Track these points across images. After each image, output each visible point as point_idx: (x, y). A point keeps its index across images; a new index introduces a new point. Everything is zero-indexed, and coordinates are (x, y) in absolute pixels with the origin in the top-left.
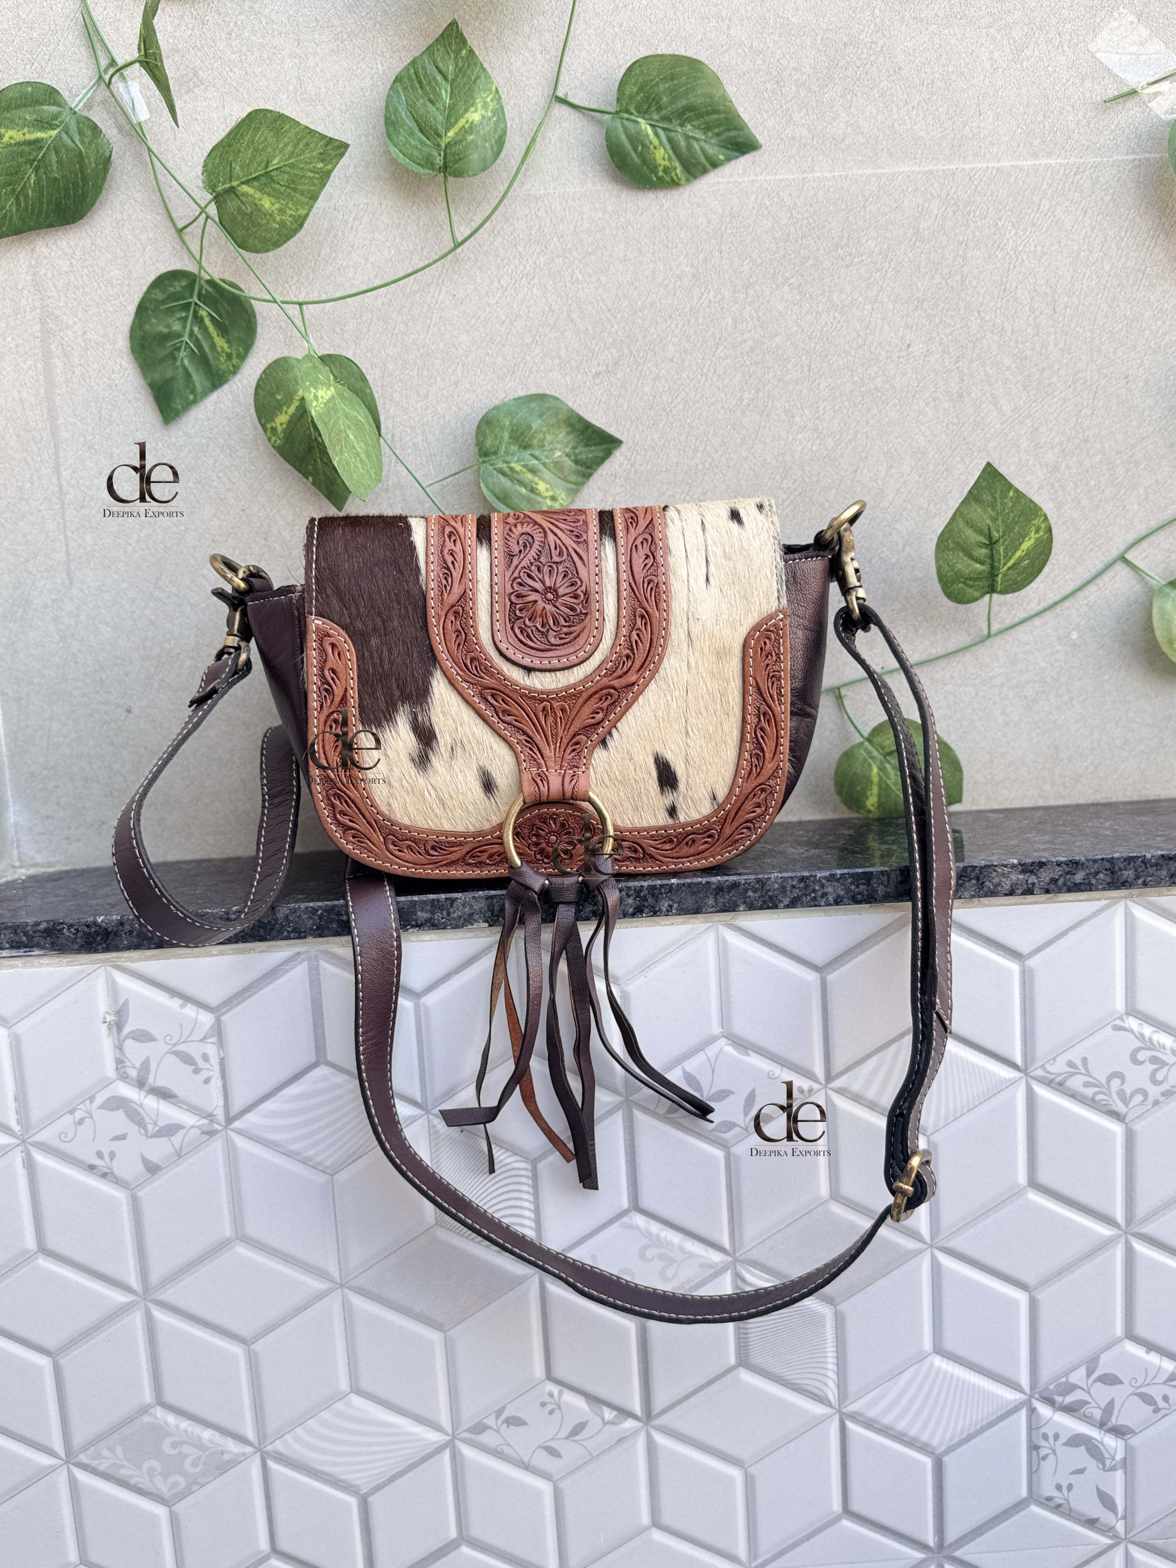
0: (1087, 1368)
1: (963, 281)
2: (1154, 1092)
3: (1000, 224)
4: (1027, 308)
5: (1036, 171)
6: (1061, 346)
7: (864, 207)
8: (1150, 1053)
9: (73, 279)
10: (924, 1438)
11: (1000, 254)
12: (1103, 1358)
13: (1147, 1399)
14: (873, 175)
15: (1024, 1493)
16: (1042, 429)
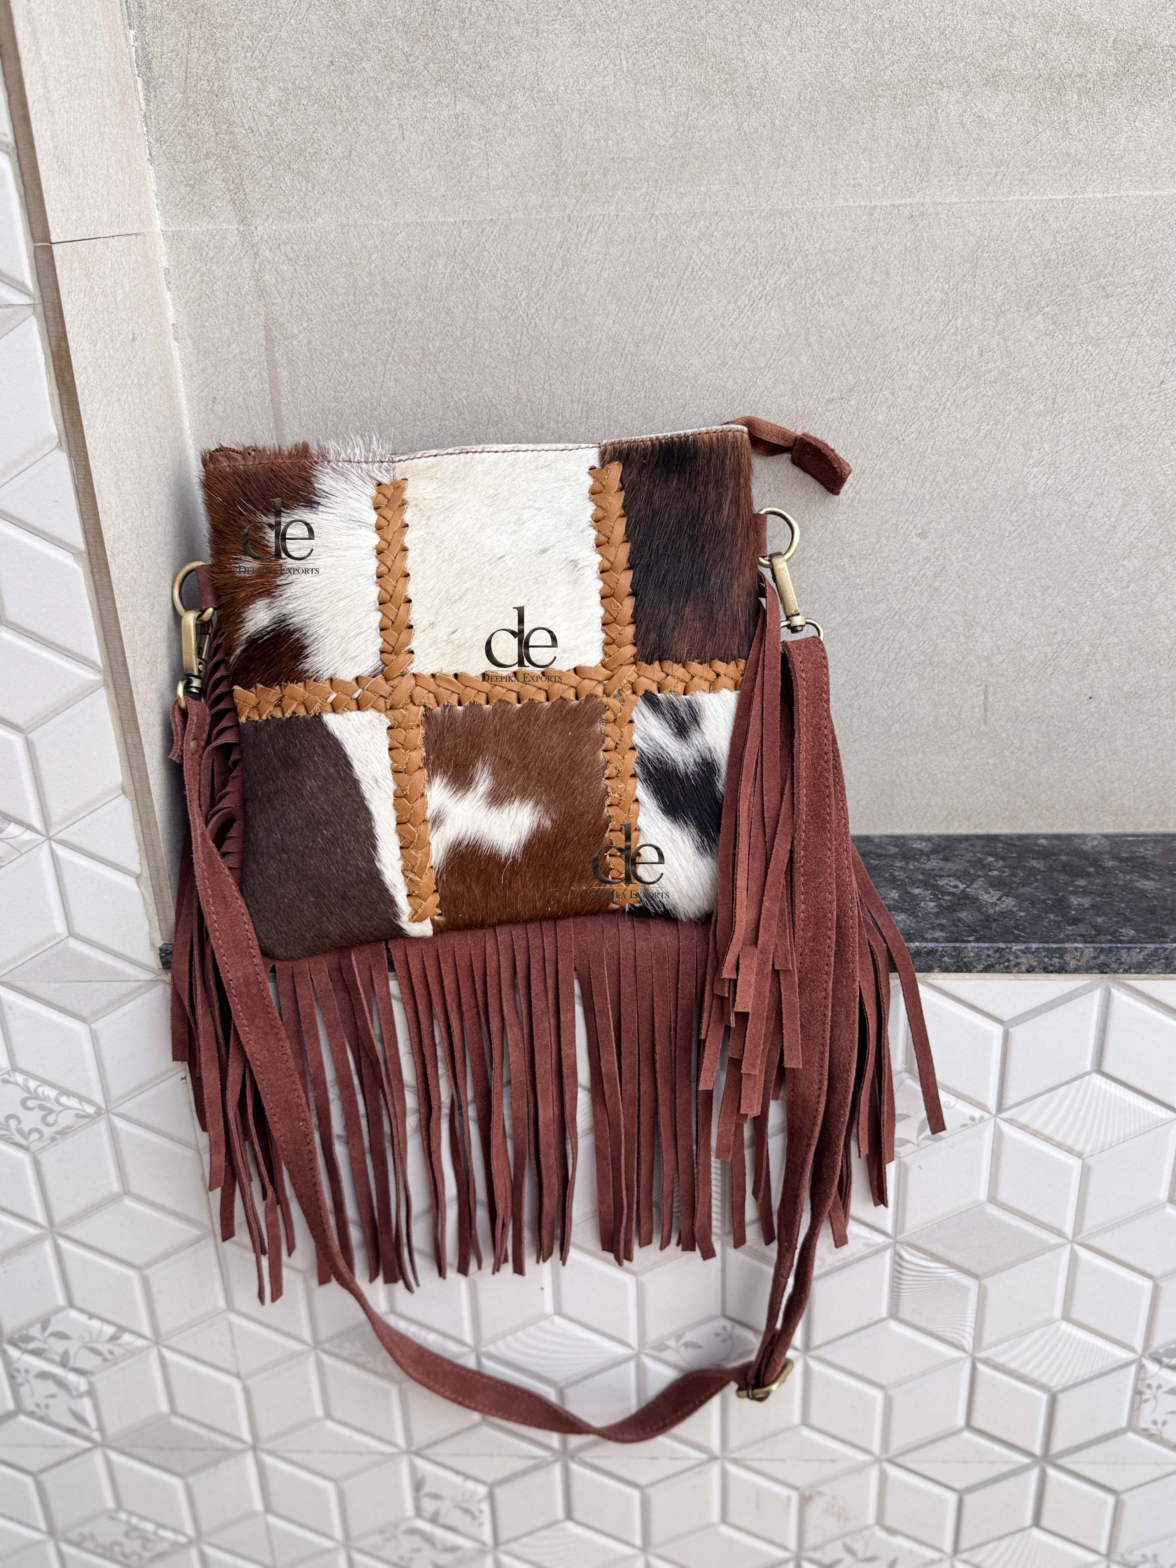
7: (1135, 233)
10: (1043, 1380)
15: (1124, 1424)
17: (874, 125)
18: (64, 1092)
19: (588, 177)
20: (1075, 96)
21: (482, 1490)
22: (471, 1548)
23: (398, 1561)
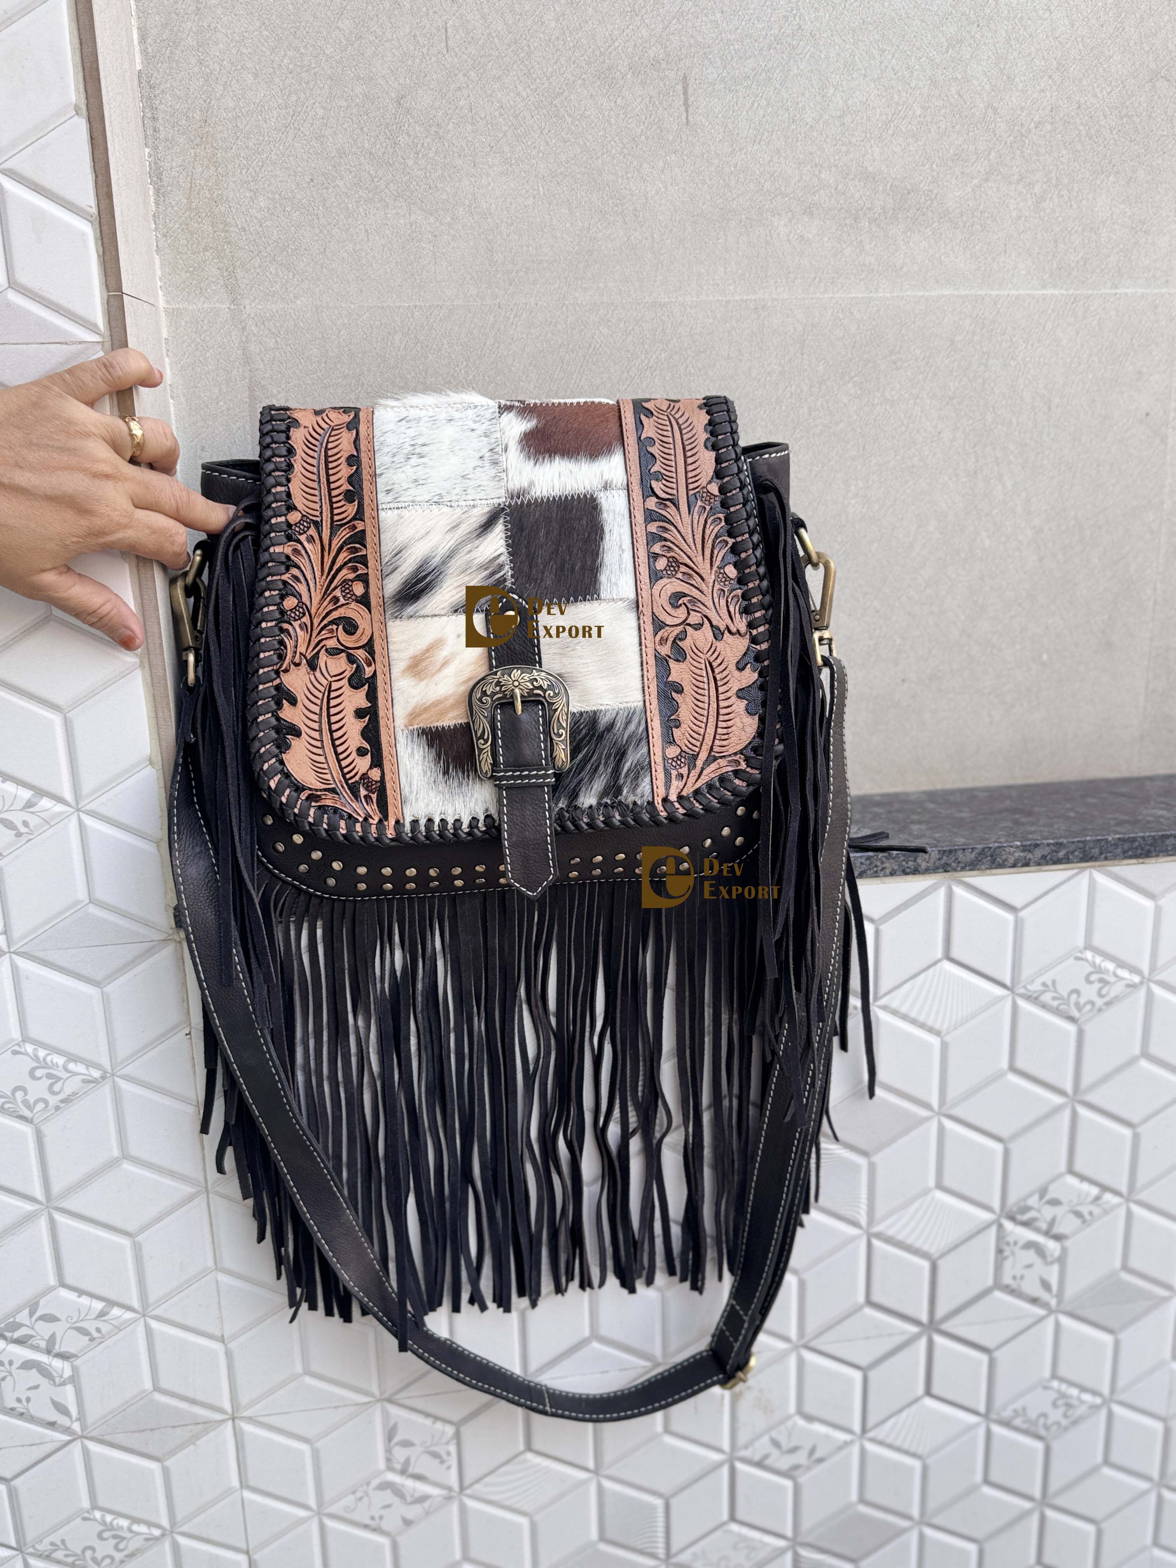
0: (1040, 1195)
1: (984, 384)
2: (1099, 1002)
3: (1014, 339)
4: (1029, 406)
5: (1044, 299)
6: (1052, 436)
7: (914, 322)
8: (1099, 976)
10: (926, 1248)
11: (1013, 363)
12: (1052, 1188)
13: (1078, 1214)
14: (923, 296)
15: (991, 1282)
17: (726, 240)
18: (73, 1058)
19: (514, 274)
20: (867, 224)
21: (450, 1430)
22: (438, 1496)
23: (368, 1522)
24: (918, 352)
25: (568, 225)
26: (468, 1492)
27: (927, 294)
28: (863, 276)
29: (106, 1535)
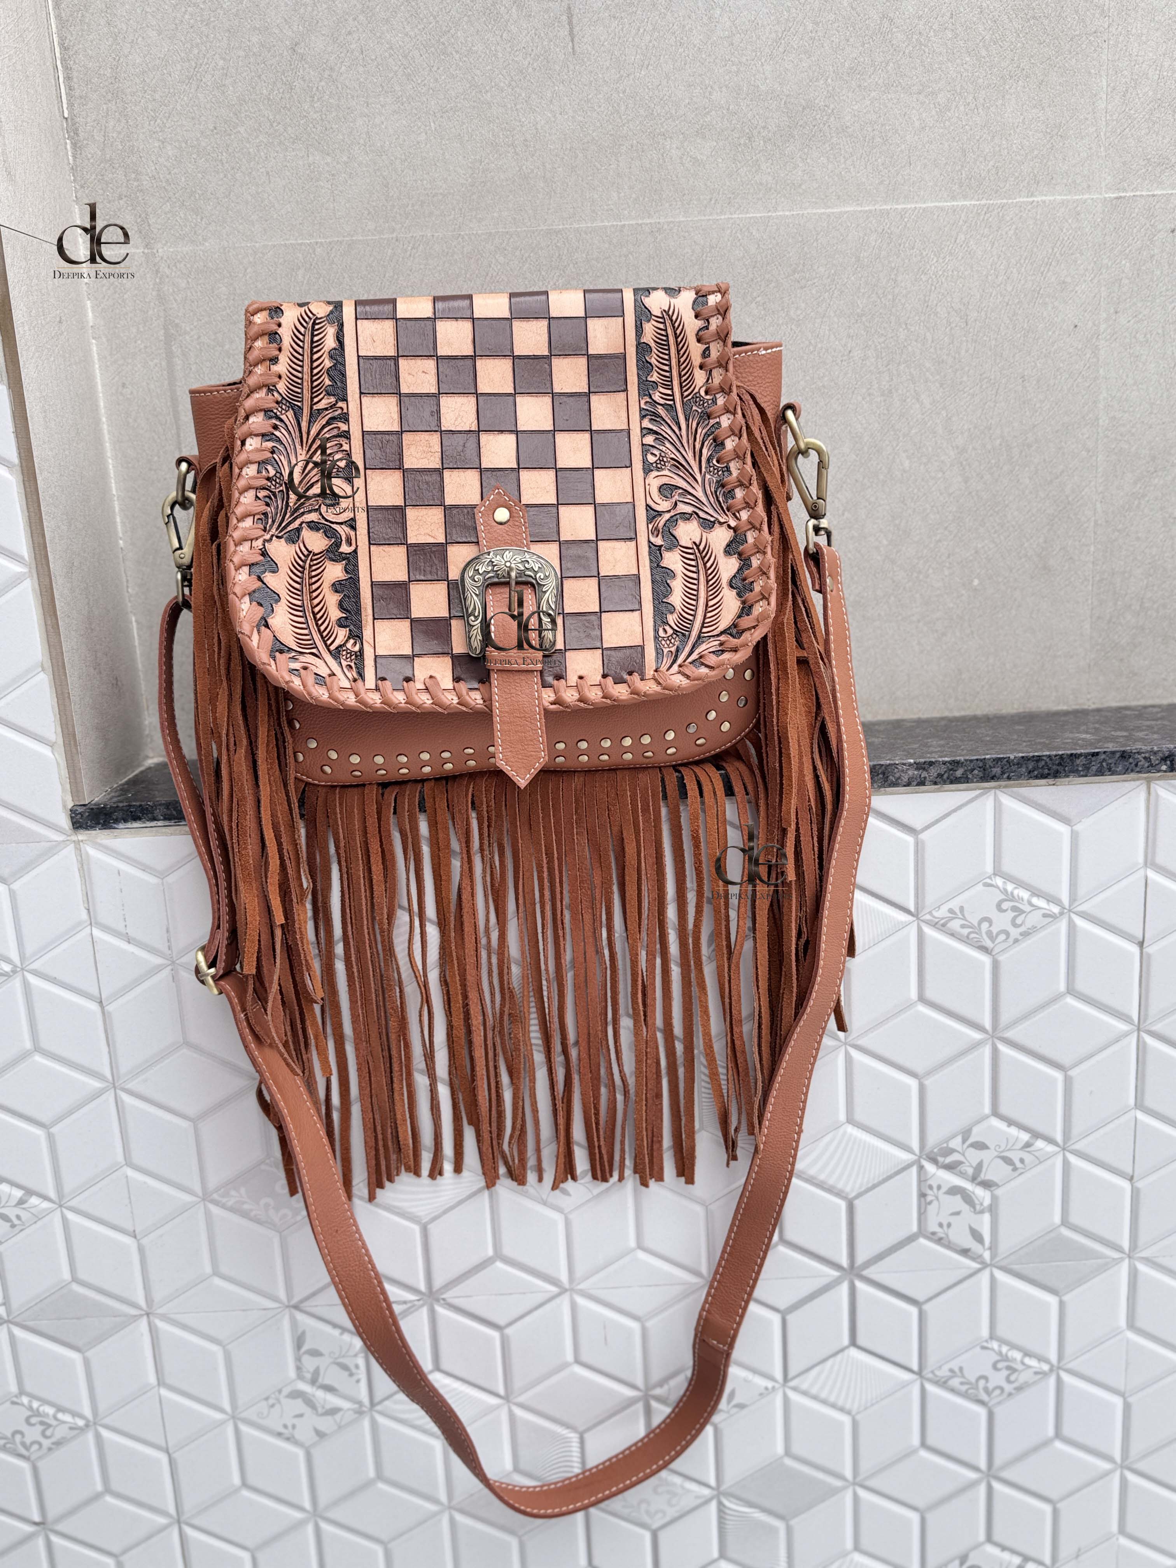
0: (963, 1137)
1: (894, 300)
2: (1015, 932)
3: (924, 253)
4: (945, 321)
5: (954, 211)
6: (971, 351)
7: (817, 240)
8: (1012, 904)
9: (189, 294)
10: (840, 1186)
11: (924, 278)
12: (975, 1130)
13: (1008, 1161)
14: (824, 214)
15: (915, 1228)
16: (954, 419)
20: (762, 143)
21: (358, 1343)
22: (349, 1410)
23: (282, 1430)
24: (822, 269)
25: (460, 158)
26: (378, 1408)
27: (828, 211)
28: (761, 195)
29: (34, 1420)
